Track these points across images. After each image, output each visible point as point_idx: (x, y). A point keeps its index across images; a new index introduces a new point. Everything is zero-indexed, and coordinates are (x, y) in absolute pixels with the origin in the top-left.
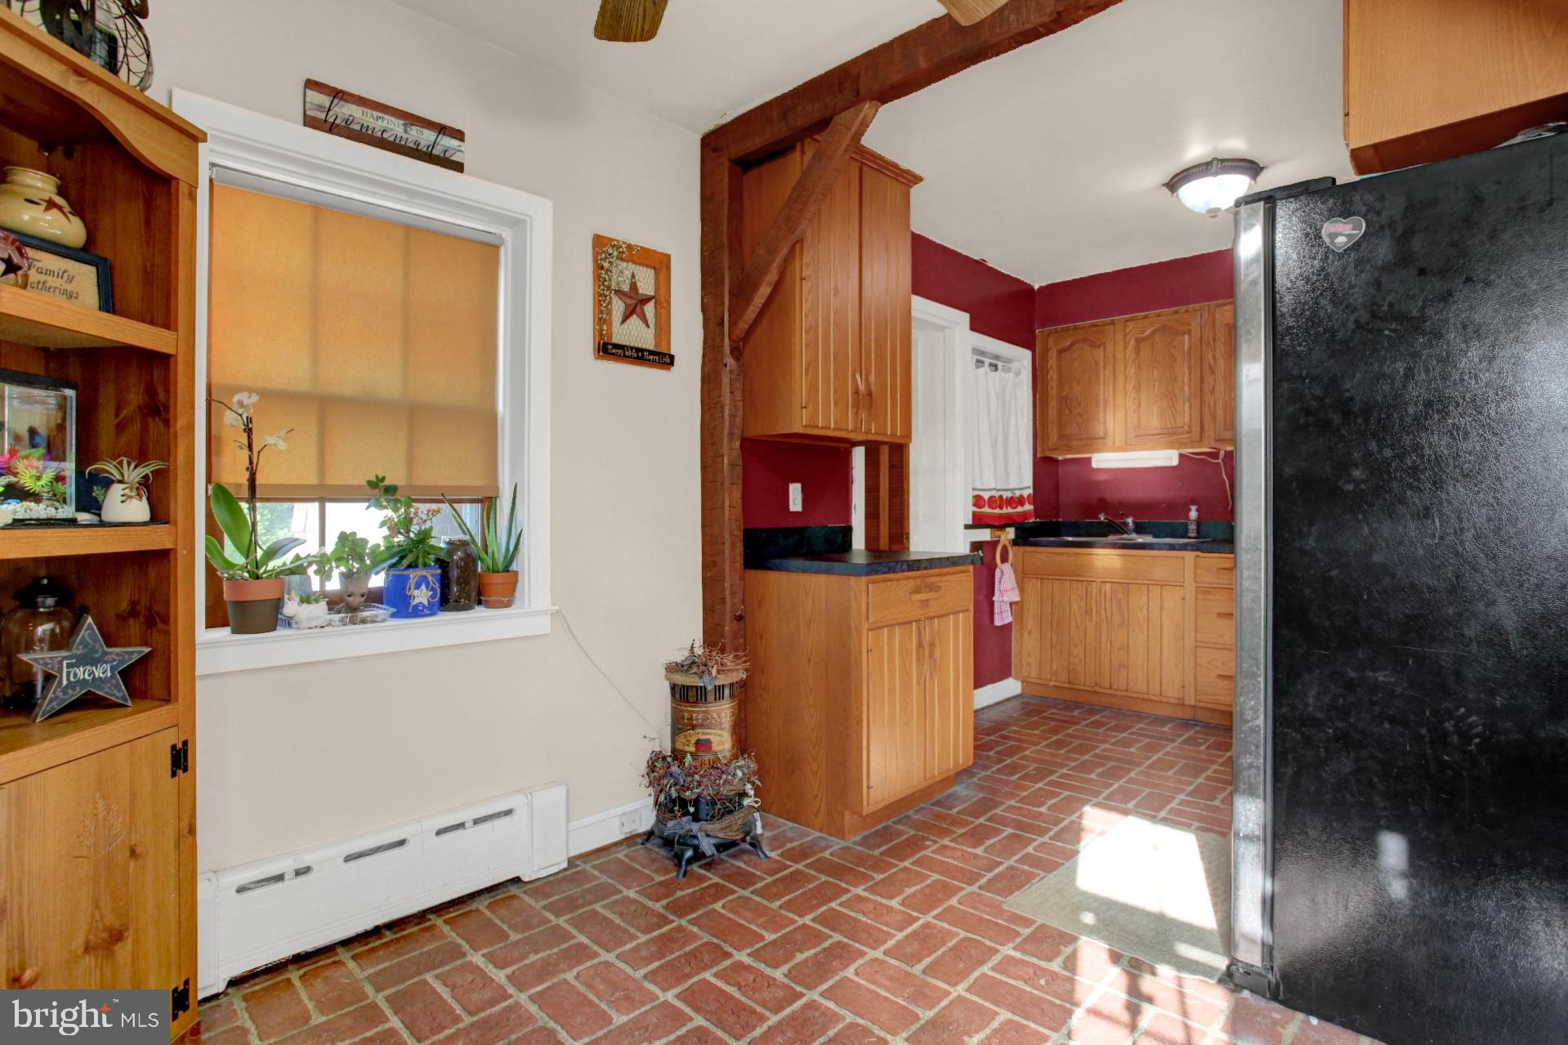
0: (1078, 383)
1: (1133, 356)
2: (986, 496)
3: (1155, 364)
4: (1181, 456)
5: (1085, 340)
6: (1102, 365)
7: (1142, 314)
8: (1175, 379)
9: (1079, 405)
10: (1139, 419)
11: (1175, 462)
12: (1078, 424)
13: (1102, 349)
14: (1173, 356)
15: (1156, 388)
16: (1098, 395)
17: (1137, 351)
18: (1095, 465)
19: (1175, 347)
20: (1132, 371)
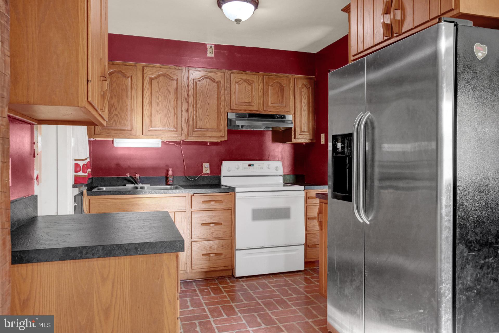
0: (115, 96)
1: (147, 86)
2: (81, 163)
3: (160, 93)
4: (163, 142)
5: (120, 72)
6: (129, 88)
7: (152, 65)
8: (170, 103)
9: (116, 109)
10: (151, 121)
11: (160, 145)
12: (115, 121)
13: (129, 79)
14: (168, 90)
15: (160, 106)
16: (127, 105)
17: (151, 84)
18: (115, 145)
19: (169, 85)
20: (147, 95)
